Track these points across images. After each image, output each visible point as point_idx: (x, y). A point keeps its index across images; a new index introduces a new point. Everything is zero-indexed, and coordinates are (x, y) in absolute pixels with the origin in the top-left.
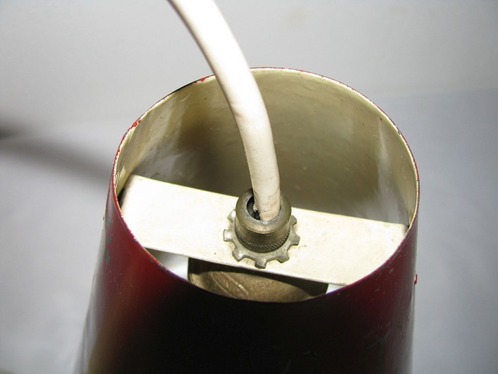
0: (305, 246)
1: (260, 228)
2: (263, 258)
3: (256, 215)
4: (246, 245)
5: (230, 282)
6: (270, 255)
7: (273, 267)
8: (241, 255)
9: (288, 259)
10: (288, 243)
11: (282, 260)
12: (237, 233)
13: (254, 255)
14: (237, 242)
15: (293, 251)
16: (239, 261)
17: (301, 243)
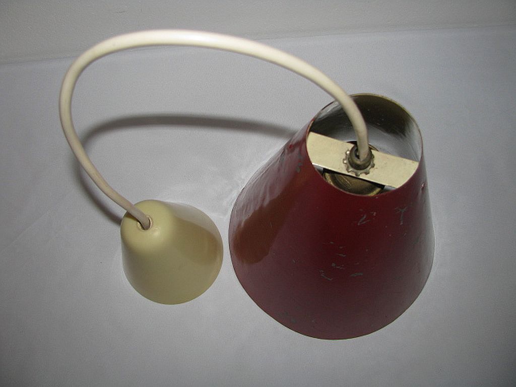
0: (377, 168)
1: (358, 162)
2: (359, 172)
3: (358, 157)
4: (352, 166)
5: (344, 180)
6: (362, 171)
7: (363, 176)
8: (350, 170)
9: (369, 173)
10: (370, 167)
11: (367, 173)
12: (349, 161)
13: (355, 171)
14: (348, 164)
15: (371, 170)
16: (349, 172)
17: (375, 167)
